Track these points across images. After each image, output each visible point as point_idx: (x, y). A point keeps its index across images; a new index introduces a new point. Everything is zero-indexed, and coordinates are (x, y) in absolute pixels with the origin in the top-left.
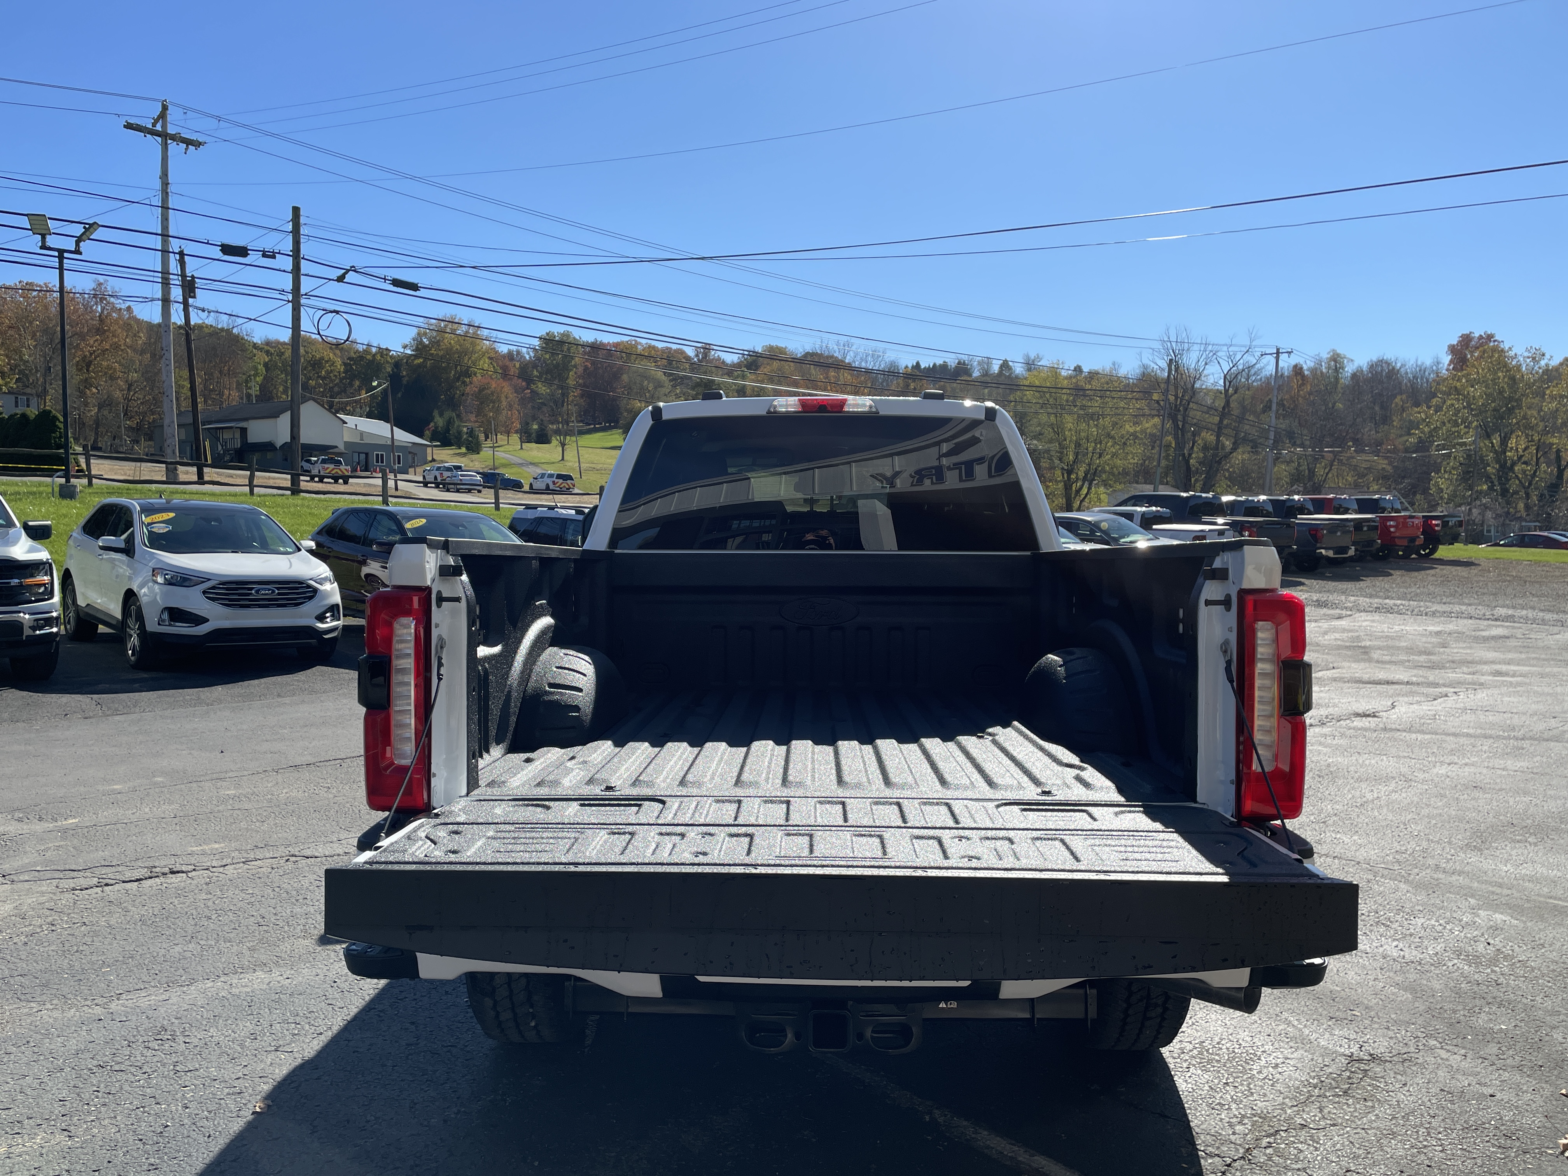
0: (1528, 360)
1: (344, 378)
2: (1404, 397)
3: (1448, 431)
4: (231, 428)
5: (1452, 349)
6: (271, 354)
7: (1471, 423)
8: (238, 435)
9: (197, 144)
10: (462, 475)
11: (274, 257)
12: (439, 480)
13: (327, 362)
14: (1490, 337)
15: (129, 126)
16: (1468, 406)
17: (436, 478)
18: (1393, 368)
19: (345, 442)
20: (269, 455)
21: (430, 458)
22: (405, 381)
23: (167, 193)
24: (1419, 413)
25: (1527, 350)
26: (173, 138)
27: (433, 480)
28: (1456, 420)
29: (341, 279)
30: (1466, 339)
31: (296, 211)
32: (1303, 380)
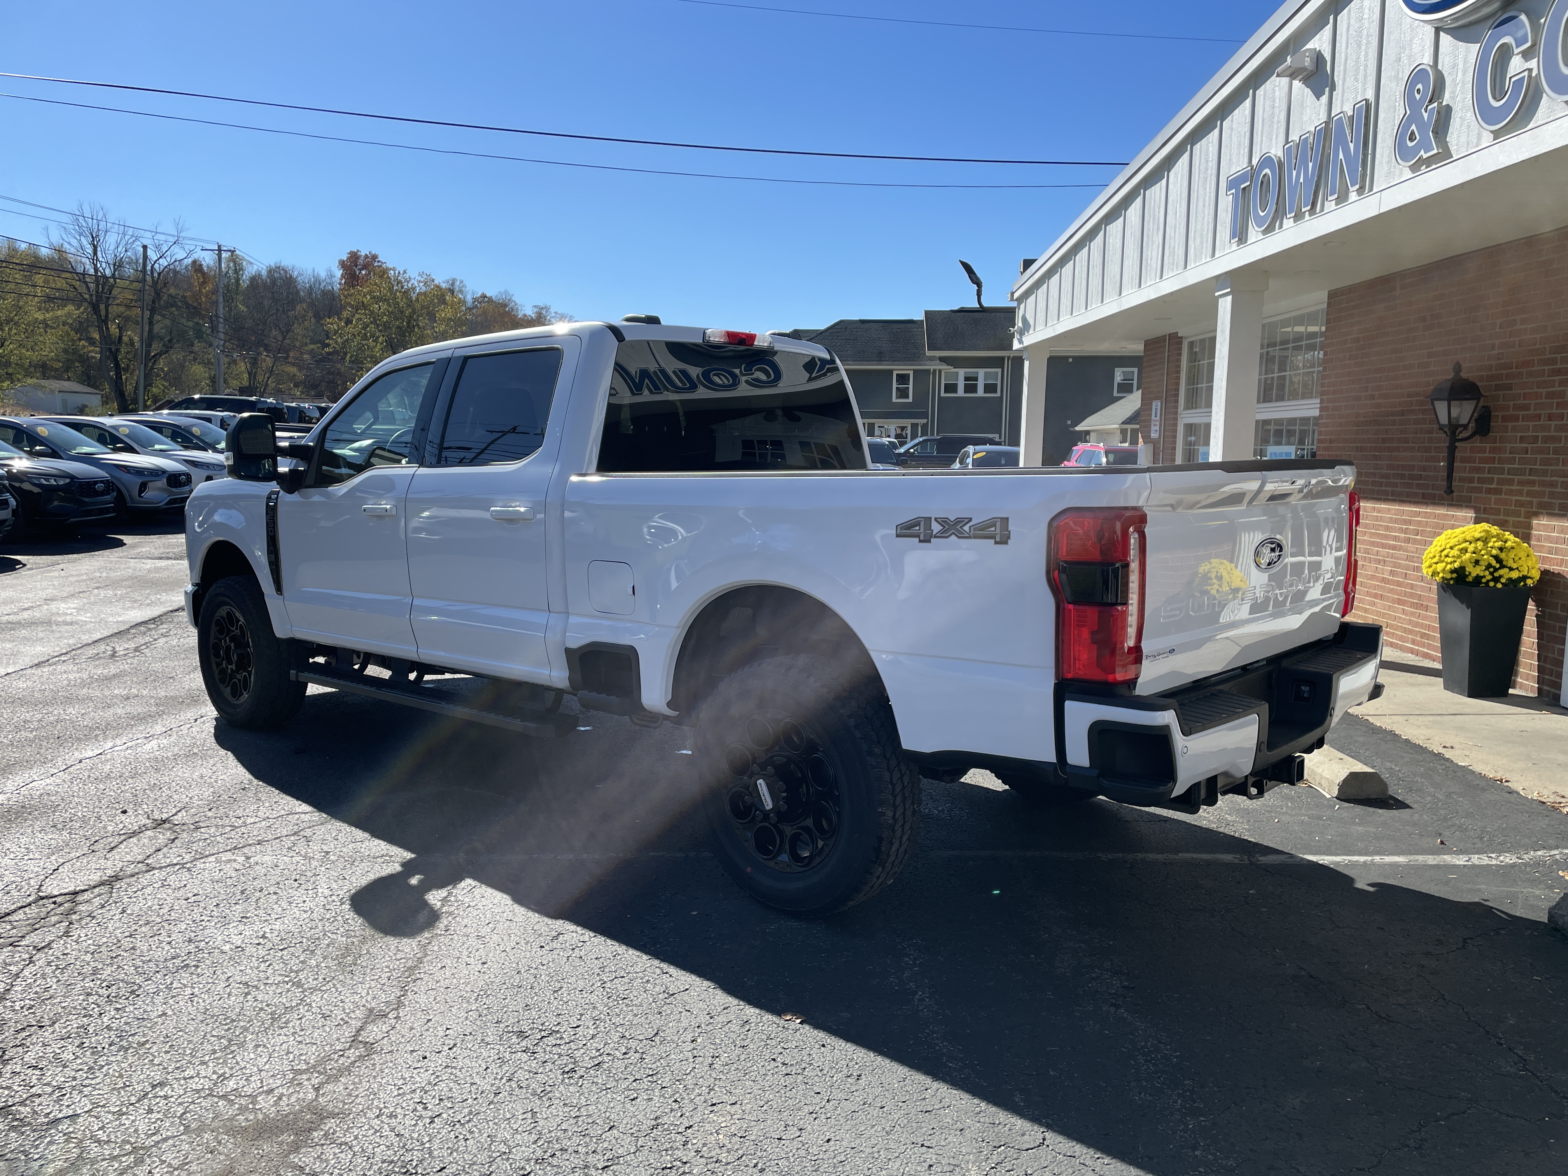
0: (421, 284)
2: (304, 305)
3: (359, 344)
5: (342, 264)
7: (378, 337)
14: (374, 257)
16: (374, 322)
18: (291, 276)
24: (332, 324)
25: (420, 275)
28: (365, 334)
30: (354, 256)
32: (204, 278)
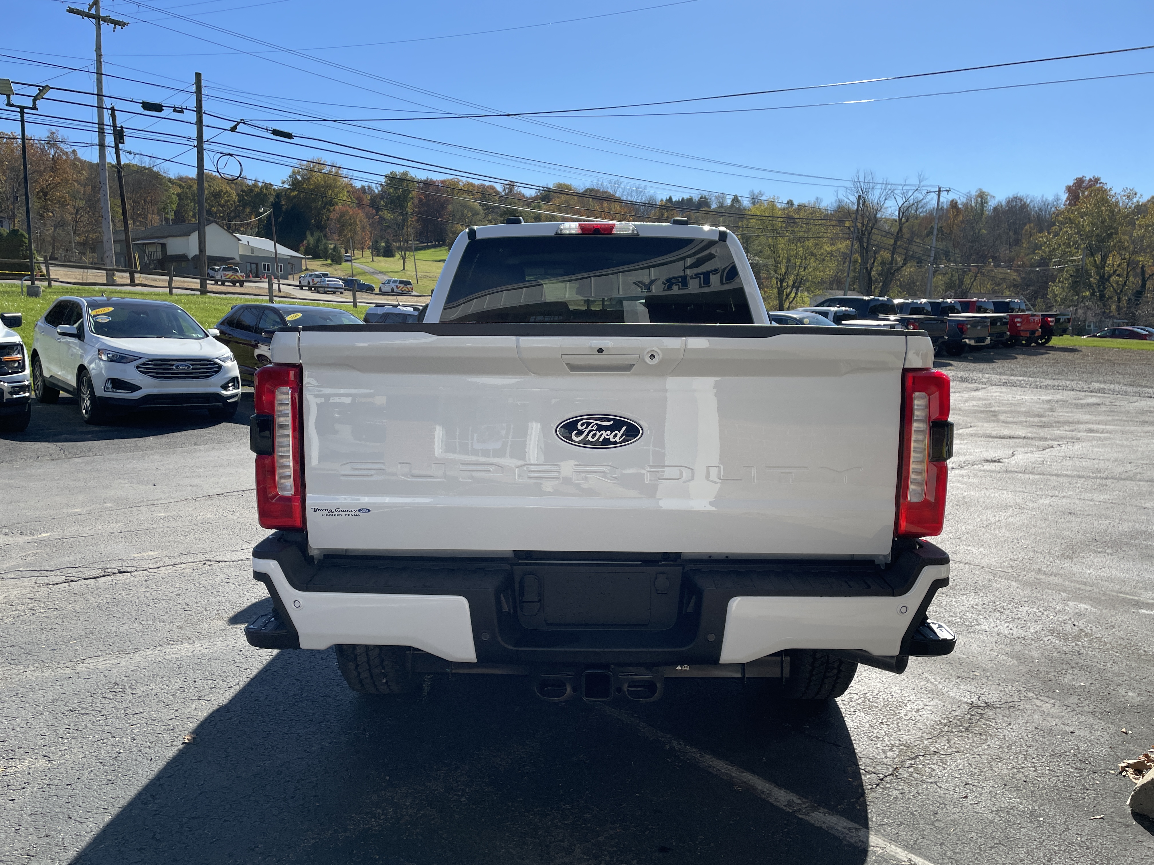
0: (1124, 198)
1: (238, 206)
2: (1032, 225)
3: (1063, 251)
4: (154, 243)
5: (1069, 189)
6: (183, 187)
7: (1079, 245)
8: (159, 249)
9: (123, 24)
10: (328, 281)
11: (182, 112)
12: (311, 284)
13: (225, 193)
14: (1097, 180)
15: (71, 11)
16: (1078, 233)
17: (309, 282)
18: (1025, 203)
19: (240, 255)
20: (184, 264)
21: (304, 268)
22: (284, 208)
23: (101, 62)
24: (1042, 237)
26: (105, 19)
27: (307, 284)
28: (1069, 243)
29: (233, 129)
30: (1080, 182)
31: (198, 76)
32: (957, 212)
